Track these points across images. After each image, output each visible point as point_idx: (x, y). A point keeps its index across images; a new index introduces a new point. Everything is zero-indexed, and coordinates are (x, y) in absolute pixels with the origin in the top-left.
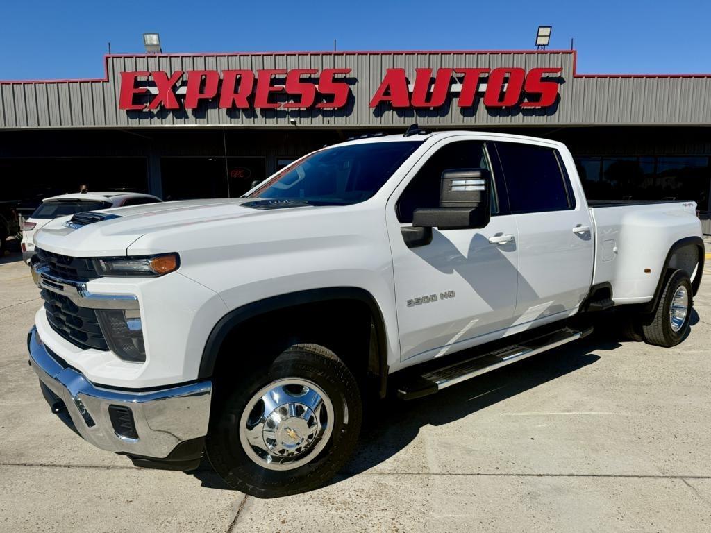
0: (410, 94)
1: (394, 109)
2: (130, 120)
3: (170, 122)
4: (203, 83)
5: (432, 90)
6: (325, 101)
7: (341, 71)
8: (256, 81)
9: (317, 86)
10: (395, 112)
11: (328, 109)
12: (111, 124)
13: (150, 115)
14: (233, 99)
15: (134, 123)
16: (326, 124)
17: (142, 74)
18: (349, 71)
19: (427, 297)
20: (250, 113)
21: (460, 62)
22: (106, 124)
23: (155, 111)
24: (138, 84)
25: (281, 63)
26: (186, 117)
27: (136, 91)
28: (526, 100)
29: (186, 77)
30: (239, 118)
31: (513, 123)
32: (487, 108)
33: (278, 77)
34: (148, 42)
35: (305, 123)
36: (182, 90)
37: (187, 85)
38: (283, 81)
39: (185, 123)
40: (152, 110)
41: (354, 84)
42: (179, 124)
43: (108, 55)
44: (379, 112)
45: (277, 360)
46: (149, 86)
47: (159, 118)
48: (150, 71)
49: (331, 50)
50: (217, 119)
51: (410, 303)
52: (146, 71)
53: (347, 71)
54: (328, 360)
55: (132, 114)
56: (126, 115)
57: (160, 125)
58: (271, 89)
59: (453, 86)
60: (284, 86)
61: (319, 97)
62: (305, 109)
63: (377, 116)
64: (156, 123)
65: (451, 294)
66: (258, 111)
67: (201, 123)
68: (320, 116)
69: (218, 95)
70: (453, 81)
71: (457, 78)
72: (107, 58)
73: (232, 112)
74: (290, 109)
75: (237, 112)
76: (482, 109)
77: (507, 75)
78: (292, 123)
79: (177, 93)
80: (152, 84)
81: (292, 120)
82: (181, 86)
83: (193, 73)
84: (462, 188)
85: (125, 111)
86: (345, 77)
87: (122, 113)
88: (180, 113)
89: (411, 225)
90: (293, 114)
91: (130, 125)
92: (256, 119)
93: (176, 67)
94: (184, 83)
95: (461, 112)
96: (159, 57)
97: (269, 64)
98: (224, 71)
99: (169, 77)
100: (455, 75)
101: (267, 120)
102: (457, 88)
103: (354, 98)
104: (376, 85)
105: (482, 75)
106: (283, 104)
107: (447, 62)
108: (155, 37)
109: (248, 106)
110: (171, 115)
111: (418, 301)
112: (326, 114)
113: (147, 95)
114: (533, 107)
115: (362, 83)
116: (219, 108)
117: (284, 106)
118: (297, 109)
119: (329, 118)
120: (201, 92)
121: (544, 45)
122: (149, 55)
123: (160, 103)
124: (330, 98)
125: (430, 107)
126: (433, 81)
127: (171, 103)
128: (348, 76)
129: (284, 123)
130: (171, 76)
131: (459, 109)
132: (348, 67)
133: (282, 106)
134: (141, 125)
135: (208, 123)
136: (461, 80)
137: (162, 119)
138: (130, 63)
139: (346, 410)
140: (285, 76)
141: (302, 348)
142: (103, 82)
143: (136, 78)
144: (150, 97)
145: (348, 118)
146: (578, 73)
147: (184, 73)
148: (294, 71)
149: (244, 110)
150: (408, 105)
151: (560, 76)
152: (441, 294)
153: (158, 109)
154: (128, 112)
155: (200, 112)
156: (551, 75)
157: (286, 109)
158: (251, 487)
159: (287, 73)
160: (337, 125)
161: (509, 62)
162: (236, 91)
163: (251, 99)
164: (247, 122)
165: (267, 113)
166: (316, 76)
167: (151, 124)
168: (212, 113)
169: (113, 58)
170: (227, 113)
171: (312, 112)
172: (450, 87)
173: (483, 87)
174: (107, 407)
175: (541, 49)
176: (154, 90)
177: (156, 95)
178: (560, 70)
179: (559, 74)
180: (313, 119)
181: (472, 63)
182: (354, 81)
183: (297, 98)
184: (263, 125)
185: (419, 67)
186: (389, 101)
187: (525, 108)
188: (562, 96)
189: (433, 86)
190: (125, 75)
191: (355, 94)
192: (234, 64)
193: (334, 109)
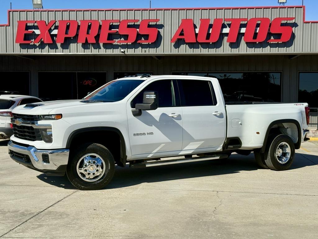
0: (196, 35)
1: (187, 44)
2: (21, 49)
3: (46, 51)
4: (68, 27)
5: (210, 32)
6: (143, 39)
7: (153, 21)
8: (100, 26)
9: (138, 30)
10: (187, 46)
11: (145, 43)
12: (10, 52)
13: (34, 47)
14: (86, 38)
15: (25, 52)
16: (143, 53)
17: (31, 22)
18: (159, 20)
19: (141, 133)
20: (96, 46)
21: (229, 15)
22: (6, 52)
23: (37, 44)
24: (27, 28)
25: (116, 16)
26: (57, 48)
27: (26, 32)
28: (272, 38)
29: (57, 24)
30: (90, 49)
31: (264, 52)
32: (247, 43)
33: (114, 24)
34: (35, 2)
35: (130, 52)
36: (55, 32)
37: (58, 29)
38: (117, 27)
39: (56, 52)
40: (35, 44)
41: (162, 28)
42: (52, 52)
43: (10, 10)
44: (177, 45)
45: (88, 147)
46: (34, 29)
47: (39, 49)
48: (35, 20)
49: (148, 8)
50: (76, 49)
51: (134, 135)
52: (33, 20)
53: (157, 20)
54: (104, 149)
55: (23, 46)
56: (19, 47)
57: (40, 53)
58: (110, 32)
59: (224, 29)
60: (118, 30)
61: (139, 36)
62: (130, 44)
63: (176, 48)
64: (38, 52)
65: (152, 133)
66: (101, 45)
67: (66, 52)
68: (140, 48)
69: (77, 35)
71: (227, 24)
72: (9, 12)
73: (86, 45)
74: (121, 44)
75: (88, 45)
76: (243, 44)
77: (259, 22)
78: (122, 52)
79: (52, 33)
80: (36, 28)
81: (122, 50)
82: (54, 29)
83: (62, 22)
84: (149, 97)
85: (19, 44)
86: (156, 24)
87: (17, 46)
88: (53, 46)
89: (135, 109)
90: (123, 47)
91: (21, 53)
92: (100, 50)
93: (52, 18)
94: (56, 28)
95: (229, 45)
96: (41, 11)
97: (109, 17)
98: (81, 21)
99: (47, 24)
100: (226, 23)
101: (107, 50)
102: (226, 30)
103: (162, 36)
104: (175, 29)
105: (243, 22)
106: (117, 40)
107: (221, 15)
109: (95, 42)
110: (47, 47)
111: (138, 134)
112: (143, 46)
113: (33, 35)
114: (277, 42)
115: (167, 28)
116: (77, 43)
117: (118, 42)
118: (126, 44)
119: (146, 49)
120: (66, 33)
121: (283, 3)
122: (35, 9)
123: (41, 40)
124: (146, 37)
125: (210, 43)
126: (211, 26)
127: (47, 40)
128: (158, 23)
129: (117, 52)
130: (48, 24)
131: (228, 44)
132: (158, 19)
133: (116, 42)
134: (29, 53)
135: (70, 52)
136: (229, 25)
137: (42, 49)
138: (23, 15)
139: (109, 164)
140: (119, 24)
141: (96, 145)
142: (6, 26)
143: (27, 24)
144: (35, 36)
145: (157, 49)
146: (306, 20)
147: (56, 21)
148: (124, 21)
149: (93, 44)
150: (195, 42)
151: (295, 22)
152: (147, 133)
153: (40, 43)
154: (21, 45)
155: (65, 46)
156: (288, 22)
157: (119, 44)
158: (79, 185)
159: (120, 22)
160: (150, 53)
161: (260, 14)
162: (88, 33)
163: (97, 37)
164: (94, 52)
165: (106, 46)
166: (138, 23)
167: (34, 52)
168: (73, 46)
169: (13, 11)
170: (82, 46)
171: (135, 45)
172: (222, 30)
173: (243, 30)
174: (42, 154)
175: (282, 5)
176: (37, 32)
177: (39, 35)
178: (295, 18)
179: (294, 21)
180: (136, 50)
181: (236, 15)
182: (161, 26)
183: (126, 37)
184: (104, 53)
185: (203, 18)
186: (184, 39)
187: (272, 43)
188: (296, 35)
189: (211, 29)
190: (20, 22)
191: (162, 34)
192: (87, 16)
193: (149, 44)
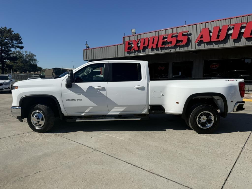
0: (211, 37)
1: (205, 43)
3: (136, 54)
4: (145, 41)
5: (220, 34)
6: (180, 43)
7: (186, 32)
8: (159, 39)
9: (177, 38)
10: (205, 44)
11: (181, 45)
13: (132, 52)
14: (152, 46)
16: (180, 50)
17: (131, 41)
20: (157, 49)
21: (233, 21)
22: (122, 56)
24: (129, 44)
25: (167, 32)
26: (140, 52)
27: (129, 46)
30: (154, 51)
34: (133, 32)
35: (174, 50)
36: (139, 45)
41: (191, 36)
42: (139, 54)
43: (124, 37)
44: (199, 44)
47: (134, 53)
49: (184, 25)
50: (148, 52)
53: (188, 31)
55: (128, 53)
57: (134, 55)
59: (230, 31)
60: (167, 39)
62: (174, 46)
63: (198, 46)
66: (159, 48)
67: (144, 54)
68: (179, 48)
69: (148, 45)
70: (230, 29)
71: (232, 28)
73: (152, 49)
74: (169, 47)
76: (243, 39)
78: (169, 51)
80: (132, 43)
82: (140, 43)
83: (143, 39)
87: (126, 52)
90: (170, 48)
92: (159, 51)
93: (139, 38)
95: (233, 41)
96: (135, 35)
97: (163, 33)
100: (231, 27)
103: (191, 40)
104: (199, 33)
105: (244, 25)
107: (228, 22)
108: (134, 30)
109: (156, 47)
112: (180, 47)
113: (131, 47)
115: (194, 35)
116: (149, 49)
119: (181, 48)
120: (144, 44)
122: (132, 35)
123: (134, 49)
124: (181, 41)
125: (220, 41)
126: (220, 30)
127: (136, 49)
128: (189, 33)
129: (167, 51)
130: (137, 41)
131: (232, 40)
133: (167, 46)
134: (130, 56)
135: (146, 54)
136: (234, 28)
138: (128, 38)
140: (168, 36)
142: (122, 44)
143: (129, 42)
145: (188, 47)
148: (171, 34)
149: (155, 49)
150: (210, 41)
152: (77, 99)
155: (144, 50)
157: (168, 47)
160: (184, 50)
162: (153, 43)
163: (157, 45)
164: (156, 52)
165: (162, 49)
166: (178, 34)
167: (132, 55)
168: (147, 50)
171: (176, 47)
172: (228, 32)
173: (243, 30)
176: (133, 45)
177: (133, 47)
180: (176, 49)
181: (239, 21)
182: (191, 34)
183: (171, 42)
184: (161, 52)
185: (216, 26)
186: (203, 40)
189: (220, 32)
190: (127, 42)
191: (191, 39)
192: (154, 35)
193: (183, 45)
